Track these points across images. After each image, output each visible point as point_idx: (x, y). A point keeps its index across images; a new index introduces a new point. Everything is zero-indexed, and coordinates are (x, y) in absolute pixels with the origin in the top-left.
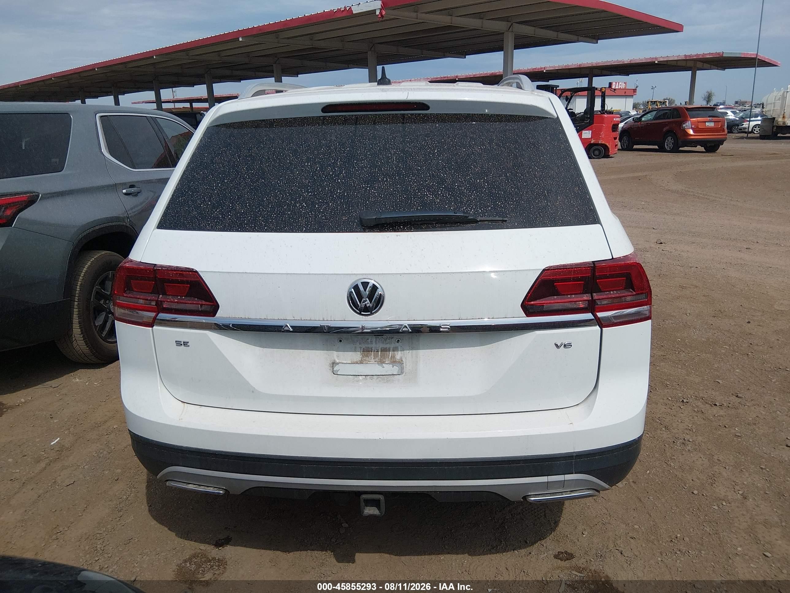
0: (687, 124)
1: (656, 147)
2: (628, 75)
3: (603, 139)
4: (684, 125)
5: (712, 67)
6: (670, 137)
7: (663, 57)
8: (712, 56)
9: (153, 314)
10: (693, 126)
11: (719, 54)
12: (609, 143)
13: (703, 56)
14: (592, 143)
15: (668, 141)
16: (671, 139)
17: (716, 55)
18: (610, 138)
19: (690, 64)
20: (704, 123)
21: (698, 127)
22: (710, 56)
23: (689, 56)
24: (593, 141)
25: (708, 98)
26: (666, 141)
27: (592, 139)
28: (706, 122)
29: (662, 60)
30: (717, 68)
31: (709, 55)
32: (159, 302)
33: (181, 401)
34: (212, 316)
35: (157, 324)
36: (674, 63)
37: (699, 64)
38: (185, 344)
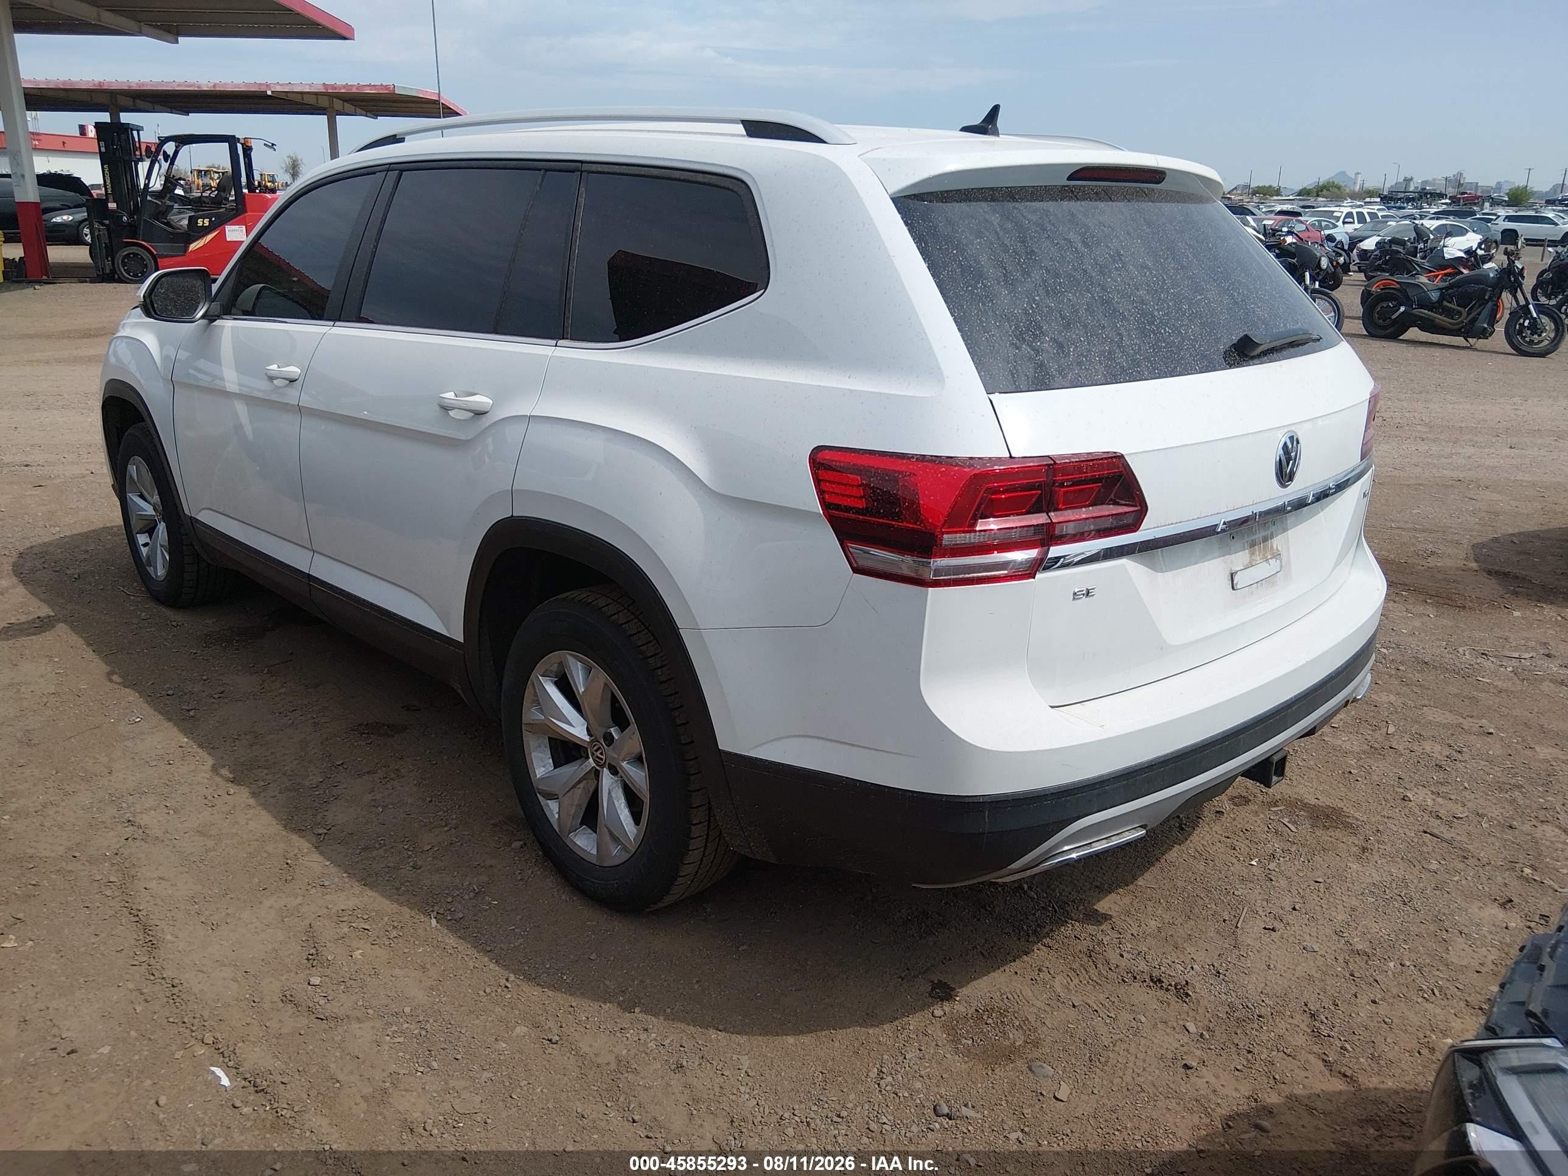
2: (187, 113)
5: (358, 110)
8: (376, 90)
9: (1032, 554)
11: (387, 87)
13: (358, 89)
17: (380, 89)
19: (324, 102)
22: (372, 90)
25: (293, 169)
29: (279, 89)
30: (364, 113)
31: (369, 88)
32: (1051, 525)
33: (1052, 707)
34: (1135, 531)
35: (1044, 569)
36: (298, 98)
37: (338, 105)
38: (1088, 593)
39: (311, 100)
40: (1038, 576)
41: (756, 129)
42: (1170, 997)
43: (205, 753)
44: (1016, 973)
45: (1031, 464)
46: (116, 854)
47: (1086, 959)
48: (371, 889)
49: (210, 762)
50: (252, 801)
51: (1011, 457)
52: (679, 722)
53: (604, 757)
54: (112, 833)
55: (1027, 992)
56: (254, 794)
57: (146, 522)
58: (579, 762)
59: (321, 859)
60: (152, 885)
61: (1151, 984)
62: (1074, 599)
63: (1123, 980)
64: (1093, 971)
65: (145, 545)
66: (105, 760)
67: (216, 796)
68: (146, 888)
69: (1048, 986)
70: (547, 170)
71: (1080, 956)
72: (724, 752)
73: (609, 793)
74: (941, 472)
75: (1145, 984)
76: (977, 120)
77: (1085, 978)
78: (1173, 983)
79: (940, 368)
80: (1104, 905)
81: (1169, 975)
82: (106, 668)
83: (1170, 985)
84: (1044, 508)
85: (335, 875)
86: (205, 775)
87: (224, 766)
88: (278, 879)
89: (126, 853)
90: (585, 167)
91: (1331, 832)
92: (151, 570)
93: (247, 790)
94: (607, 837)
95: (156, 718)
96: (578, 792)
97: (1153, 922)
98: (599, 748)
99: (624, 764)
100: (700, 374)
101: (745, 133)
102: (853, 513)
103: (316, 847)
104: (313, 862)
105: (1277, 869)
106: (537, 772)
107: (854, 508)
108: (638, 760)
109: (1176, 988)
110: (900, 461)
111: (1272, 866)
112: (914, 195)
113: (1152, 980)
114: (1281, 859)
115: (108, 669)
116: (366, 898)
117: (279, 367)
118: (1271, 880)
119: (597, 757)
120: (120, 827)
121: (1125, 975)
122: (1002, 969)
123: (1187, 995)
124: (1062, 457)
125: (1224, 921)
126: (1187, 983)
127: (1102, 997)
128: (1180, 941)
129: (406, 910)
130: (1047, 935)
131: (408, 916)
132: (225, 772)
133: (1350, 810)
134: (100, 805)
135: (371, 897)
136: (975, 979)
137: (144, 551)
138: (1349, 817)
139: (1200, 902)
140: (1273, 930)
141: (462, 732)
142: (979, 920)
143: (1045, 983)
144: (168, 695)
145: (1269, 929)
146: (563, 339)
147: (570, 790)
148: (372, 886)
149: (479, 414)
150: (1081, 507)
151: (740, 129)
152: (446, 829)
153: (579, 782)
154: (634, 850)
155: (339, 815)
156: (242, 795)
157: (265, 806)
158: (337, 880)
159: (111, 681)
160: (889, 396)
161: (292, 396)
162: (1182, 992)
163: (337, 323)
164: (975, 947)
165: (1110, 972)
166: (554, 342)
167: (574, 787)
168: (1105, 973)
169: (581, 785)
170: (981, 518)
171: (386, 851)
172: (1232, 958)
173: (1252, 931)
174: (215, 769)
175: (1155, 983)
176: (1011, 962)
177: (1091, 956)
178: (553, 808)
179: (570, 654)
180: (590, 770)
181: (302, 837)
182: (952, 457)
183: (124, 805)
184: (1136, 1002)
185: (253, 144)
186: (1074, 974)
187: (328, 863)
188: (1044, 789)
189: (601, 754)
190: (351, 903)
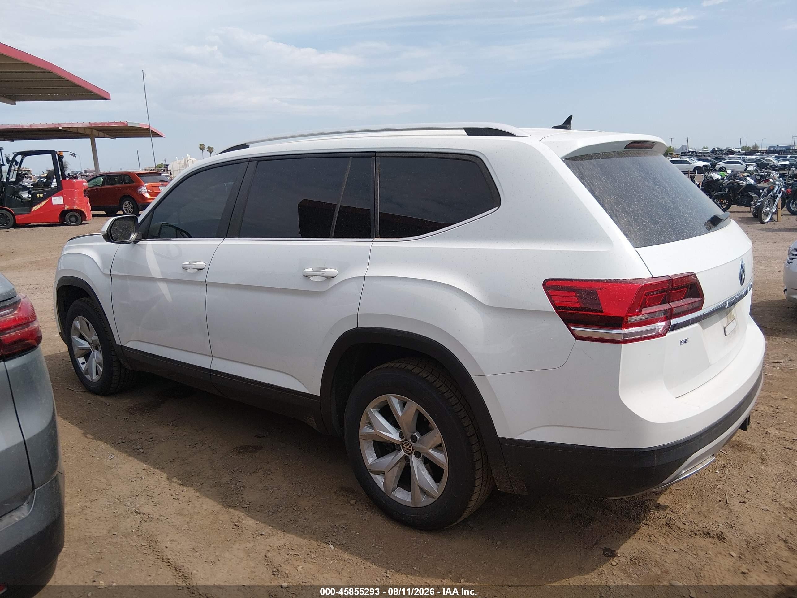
0: (143, 188)
1: (103, 212)
3: (78, 205)
4: (140, 190)
5: (106, 135)
6: (128, 202)
7: (67, 124)
8: (117, 124)
10: (149, 191)
11: (123, 123)
12: (84, 208)
13: (108, 124)
14: (66, 209)
15: (126, 205)
16: (129, 204)
17: (121, 124)
18: (84, 204)
19: (88, 132)
20: (157, 188)
21: (153, 192)
22: (115, 124)
23: (95, 124)
24: (67, 207)
26: (124, 206)
27: (66, 205)
28: (159, 186)
29: (66, 126)
30: (109, 136)
31: (113, 124)
32: (671, 309)
33: (676, 398)
34: (700, 310)
35: (670, 331)
36: (75, 130)
37: (95, 133)
38: (686, 341)
39: (82, 131)
40: (667, 334)
41: (471, 131)
42: (716, 540)
43: (159, 471)
44: (640, 539)
45: (663, 280)
46: (138, 530)
47: (667, 528)
48: (289, 533)
49: (164, 476)
50: (198, 494)
51: (653, 277)
52: (465, 425)
53: (411, 449)
54: (129, 520)
55: (649, 547)
56: (198, 490)
57: (84, 351)
58: (395, 453)
59: (253, 520)
60: (168, 544)
61: (704, 536)
62: (681, 345)
63: (690, 536)
64: (674, 533)
65: (83, 363)
66: (105, 481)
67: (177, 493)
68: (166, 547)
69: (658, 544)
70: (353, 157)
71: (664, 527)
72: (501, 438)
73: (418, 468)
74: (623, 287)
75: (701, 536)
76: (561, 123)
77: (672, 537)
78: (715, 534)
79: (608, 237)
80: (662, 500)
81: (712, 530)
82: (80, 432)
83: (714, 535)
84: (667, 301)
85: (265, 529)
86: (165, 483)
87: (173, 477)
88: (234, 534)
89: (144, 529)
90: (377, 154)
91: (743, 453)
92: (88, 377)
93: (192, 488)
94: (418, 491)
95: (122, 456)
96: (396, 469)
97: (688, 506)
98: (409, 444)
99: (430, 451)
100: (467, 249)
101: (466, 134)
102: (574, 310)
103: (247, 515)
104: (249, 523)
105: (729, 474)
106: (368, 460)
107: (575, 308)
108: (438, 448)
109: (717, 536)
110: (598, 283)
111: (727, 472)
112: (571, 158)
113: (704, 534)
114: (729, 468)
115: (82, 431)
116: (288, 538)
117: (189, 263)
118: (730, 479)
119: (407, 449)
120: (132, 516)
121: (690, 533)
122: (631, 538)
123: (724, 539)
124: (674, 276)
125: (720, 501)
126: (722, 533)
127: (685, 545)
128: (706, 514)
129: (313, 542)
130: (644, 519)
131: (316, 545)
132: (175, 480)
133: (746, 442)
134: (115, 505)
135: (290, 537)
136: (622, 544)
137: (83, 367)
138: (746, 445)
139: (704, 494)
140: (744, 502)
141: (293, 446)
142: (607, 515)
143: (656, 542)
144: (123, 442)
145: (742, 502)
146: (375, 238)
147: (392, 468)
148: (288, 531)
149: (330, 278)
150: (680, 299)
151: (463, 132)
152: (311, 497)
153: (397, 463)
154: (438, 497)
155: (250, 496)
156: (190, 492)
157: (207, 496)
158: (267, 531)
159: (86, 437)
160: (583, 252)
161: (201, 278)
162: (721, 537)
163: (225, 239)
164: (613, 529)
165: (682, 532)
166: (371, 240)
167: (394, 466)
168: (681, 534)
169: (398, 465)
170: (644, 307)
171: (285, 512)
172: (733, 518)
173: (735, 503)
174: (169, 479)
175: (706, 535)
176: (634, 534)
177: (670, 526)
178: (380, 480)
179: (391, 396)
180: (403, 457)
181: (237, 510)
182: (625, 279)
183: (129, 504)
184: (702, 546)
185: (64, 154)
186: (666, 536)
187: (258, 522)
188: (679, 441)
189: (410, 447)
190: (282, 542)
